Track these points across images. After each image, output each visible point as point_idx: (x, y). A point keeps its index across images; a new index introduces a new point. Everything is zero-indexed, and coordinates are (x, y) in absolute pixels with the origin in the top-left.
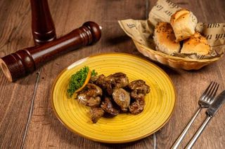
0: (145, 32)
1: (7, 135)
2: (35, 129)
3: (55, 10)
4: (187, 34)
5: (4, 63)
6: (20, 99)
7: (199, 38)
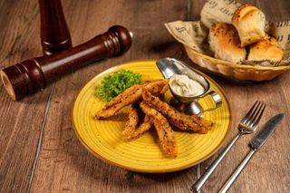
0: (197, 36)
1: (10, 176)
2: (45, 168)
3: (71, 12)
4: (256, 37)
5: (6, 77)
6: (25, 129)
7: (270, 40)
